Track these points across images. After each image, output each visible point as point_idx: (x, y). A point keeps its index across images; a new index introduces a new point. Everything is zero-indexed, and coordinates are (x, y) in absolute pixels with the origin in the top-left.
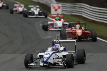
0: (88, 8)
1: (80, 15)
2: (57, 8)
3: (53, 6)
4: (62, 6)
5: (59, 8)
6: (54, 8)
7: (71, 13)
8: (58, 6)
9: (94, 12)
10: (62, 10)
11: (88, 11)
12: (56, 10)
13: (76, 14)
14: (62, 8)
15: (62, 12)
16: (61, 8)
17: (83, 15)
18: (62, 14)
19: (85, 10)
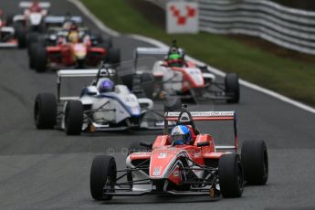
0: (277, 14)
1: (255, 33)
2: (184, 13)
3: (172, 8)
4: (201, 9)
5: (191, 13)
6: (176, 13)
7: (228, 29)
8: (188, 8)
9: (296, 27)
10: (201, 21)
12: (182, 21)
13: (243, 31)
14: (201, 14)
15: (201, 25)
16: (197, 12)
17: (264, 36)
18: (201, 33)
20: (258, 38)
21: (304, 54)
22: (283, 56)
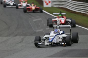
0: (70, 2)
1: (65, 7)
2: (48, 2)
4: (52, 1)
5: (50, 2)
6: (46, 2)
8: (49, 1)
9: (75, 5)
10: (52, 4)
11: (71, 4)
12: (47, 4)
13: (62, 7)
14: (52, 2)
15: (52, 5)
17: (67, 8)
18: (52, 7)
19: (68, 4)
20: (66, 8)
21: (77, 12)
22: (72, 12)
